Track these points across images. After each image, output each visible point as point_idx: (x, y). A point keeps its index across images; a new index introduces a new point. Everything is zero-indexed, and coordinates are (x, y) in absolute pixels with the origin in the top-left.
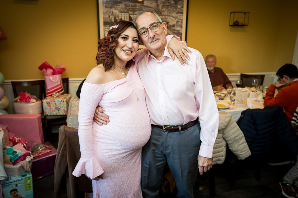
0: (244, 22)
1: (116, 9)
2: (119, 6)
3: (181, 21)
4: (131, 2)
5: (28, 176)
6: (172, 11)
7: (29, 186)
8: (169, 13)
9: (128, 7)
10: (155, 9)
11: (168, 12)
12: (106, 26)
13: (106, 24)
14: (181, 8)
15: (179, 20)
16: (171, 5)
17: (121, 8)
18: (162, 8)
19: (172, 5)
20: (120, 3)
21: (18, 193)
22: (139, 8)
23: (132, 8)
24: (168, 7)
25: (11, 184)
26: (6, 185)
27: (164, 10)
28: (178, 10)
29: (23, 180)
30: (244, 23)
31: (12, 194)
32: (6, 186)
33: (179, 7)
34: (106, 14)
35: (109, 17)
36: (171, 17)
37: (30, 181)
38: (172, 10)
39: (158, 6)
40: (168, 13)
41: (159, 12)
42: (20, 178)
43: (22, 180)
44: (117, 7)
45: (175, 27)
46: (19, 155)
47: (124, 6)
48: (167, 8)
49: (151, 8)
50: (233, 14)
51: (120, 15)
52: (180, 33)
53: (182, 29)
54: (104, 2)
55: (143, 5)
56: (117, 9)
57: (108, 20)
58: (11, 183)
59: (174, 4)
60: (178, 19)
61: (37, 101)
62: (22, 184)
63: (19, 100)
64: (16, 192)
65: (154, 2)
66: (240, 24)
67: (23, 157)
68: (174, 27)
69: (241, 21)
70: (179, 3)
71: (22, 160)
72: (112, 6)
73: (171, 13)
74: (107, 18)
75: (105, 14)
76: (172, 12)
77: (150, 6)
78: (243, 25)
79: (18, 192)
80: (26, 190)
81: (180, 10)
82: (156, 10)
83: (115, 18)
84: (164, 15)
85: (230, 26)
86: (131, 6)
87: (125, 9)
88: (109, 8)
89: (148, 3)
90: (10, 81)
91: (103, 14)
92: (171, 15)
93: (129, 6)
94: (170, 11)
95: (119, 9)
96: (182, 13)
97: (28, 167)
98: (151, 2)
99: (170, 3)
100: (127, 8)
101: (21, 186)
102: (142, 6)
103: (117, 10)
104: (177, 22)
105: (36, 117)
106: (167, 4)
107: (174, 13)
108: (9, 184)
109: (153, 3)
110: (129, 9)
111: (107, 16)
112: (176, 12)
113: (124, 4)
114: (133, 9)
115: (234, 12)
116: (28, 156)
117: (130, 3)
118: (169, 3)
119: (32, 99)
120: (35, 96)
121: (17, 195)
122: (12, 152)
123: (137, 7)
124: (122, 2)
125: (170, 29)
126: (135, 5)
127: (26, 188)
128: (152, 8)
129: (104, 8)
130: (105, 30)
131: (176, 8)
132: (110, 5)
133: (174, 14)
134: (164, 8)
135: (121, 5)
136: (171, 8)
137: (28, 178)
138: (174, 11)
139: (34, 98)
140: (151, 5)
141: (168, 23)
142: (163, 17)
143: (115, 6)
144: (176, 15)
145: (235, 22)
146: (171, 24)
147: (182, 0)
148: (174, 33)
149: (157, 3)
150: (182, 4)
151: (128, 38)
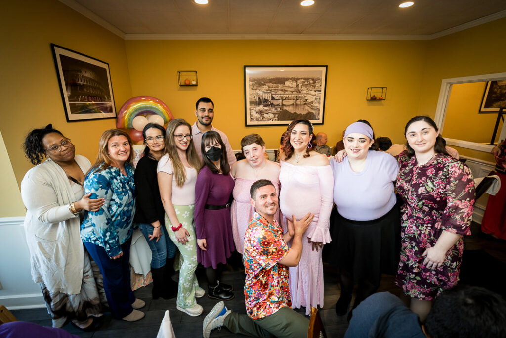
0: (382, 96)
3: (319, 98)
10: (295, 88)
11: (307, 90)
13: (251, 103)
14: (319, 87)
17: (265, 89)
18: (302, 87)
20: (264, 84)
22: (281, 88)
23: (274, 88)
27: (303, 89)
28: (317, 89)
30: (381, 98)
33: (317, 85)
35: (255, 97)
36: (309, 95)
38: (310, 88)
39: (298, 86)
41: (299, 91)
47: (267, 87)
48: (306, 87)
50: (370, 89)
51: (264, 95)
53: (320, 105)
54: (251, 85)
57: (253, 100)
59: (312, 83)
60: (316, 96)
66: (377, 99)
69: (378, 96)
70: (317, 82)
72: (257, 88)
73: (310, 91)
75: (251, 95)
78: (380, 100)
82: (296, 90)
83: (259, 98)
85: (367, 100)
87: (268, 90)
88: (254, 89)
89: (289, 84)
92: (309, 93)
95: (263, 90)
96: (320, 91)
98: (291, 83)
100: (270, 89)
102: (283, 86)
103: (261, 91)
104: (316, 99)
106: (306, 83)
110: (272, 89)
111: (253, 97)
113: (268, 86)
117: (272, 85)
118: (308, 82)
123: (279, 88)
124: (266, 84)
126: (277, 87)
128: (292, 88)
129: (251, 89)
130: (251, 108)
131: (315, 87)
132: (255, 87)
133: (313, 92)
134: (304, 87)
135: (264, 86)
138: (313, 89)
140: (292, 85)
141: (307, 100)
142: (303, 95)
143: (260, 88)
144: (315, 93)
145: (372, 97)
146: (310, 101)
147: (320, 79)
148: (313, 109)
149: (297, 83)
150: (320, 82)
151: (297, 133)
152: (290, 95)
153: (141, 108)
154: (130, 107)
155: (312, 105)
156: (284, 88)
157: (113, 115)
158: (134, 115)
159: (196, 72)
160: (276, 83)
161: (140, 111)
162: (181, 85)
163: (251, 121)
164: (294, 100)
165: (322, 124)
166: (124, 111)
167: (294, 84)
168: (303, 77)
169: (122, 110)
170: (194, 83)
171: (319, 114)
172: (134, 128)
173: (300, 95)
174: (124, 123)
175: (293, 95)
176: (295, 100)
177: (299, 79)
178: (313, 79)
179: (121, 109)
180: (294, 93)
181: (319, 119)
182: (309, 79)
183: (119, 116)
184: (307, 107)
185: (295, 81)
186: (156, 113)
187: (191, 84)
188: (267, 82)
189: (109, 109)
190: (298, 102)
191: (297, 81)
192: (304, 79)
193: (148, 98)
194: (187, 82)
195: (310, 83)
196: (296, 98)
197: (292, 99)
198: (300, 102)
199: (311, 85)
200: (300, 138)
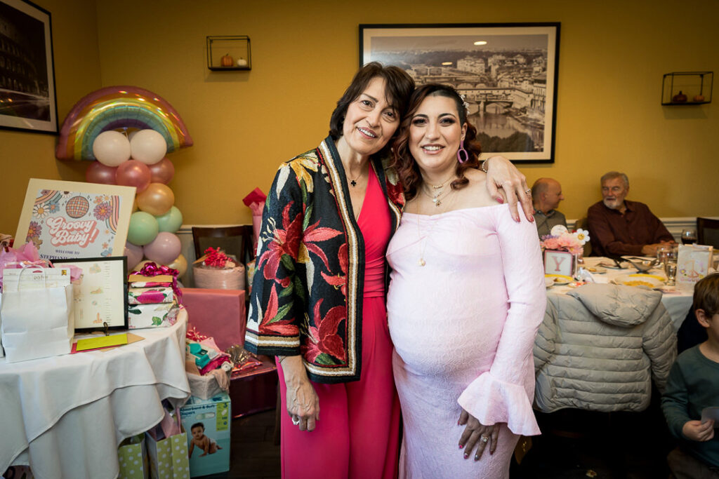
0: (701, 94)
3: (541, 99)
4: (429, 66)
5: (224, 400)
6: (521, 79)
7: (225, 420)
8: (514, 83)
9: (423, 75)
10: (481, 76)
11: (511, 80)
14: (541, 72)
15: (537, 98)
16: (518, 67)
18: (498, 74)
19: (521, 66)
21: (205, 433)
22: (447, 76)
23: (431, 76)
24: (511, 70)
25: (194, 412)
26: (185, 412)
27: (502, 78)
28: (535, 76)
29: (215, 407)
30: (699, 98)
31: (195, 433)
32: (186, 414)
33: (536, 69)
36: (517, 92)
37: (227, 412)
38: (519, 76)
39: (488, 70)
40: (510, 83)
41: (491, 82)
42: (210, 402)
43: (213, 406)
45: (527, 113)
46: (211, 358)
47: (414, 75)
48: (509, 73)
49: (473, 74)
50: (668, 79)
52: (539, 125)
53: (544, 117)
55: (455, 69)
58: (194, 410)
59: (524, 64)
60: (535, 95)
61: (237, 266)
62: (213, 415)
63: (204, 263)
64: (201, 428)
65: (481, 63)
66: (689, 100)
67: (217, 362)
68: (525, 113)
69: (692, 93)
70: (536, 61)
71: (216, 368)
73: (518, 83)
76: (521, 82)
77: (472, 70)
78: (697, 103)
79: (205, 430)
80: (218, 429)
81: (539, 75)
82: (485, 79)
84: (502, 87)
85: (663, 104)
89: (467, 65)
90: (190, 227)
92: (517, 87)
93: (427, 74)
94: (515, 79)
96: (544, 82)
97: (224, 383)
98: (473, 63)
100: (421, 77)
101: (210, 418)
102: (453, 71)
104: (533, 101)
105: (237, 295)
106: (509, 64)
107: (525, 82)
108: (191, 411)
109: (477, 64)
110: (425, 79)
112: (529, 81)
113: (416, 70)
114: (435, 78)
115: (673, 74)
116: (225, 362)
117: (427, 67)
118: (513, 61)
119: (227, 262)
120: (233, 256)
121: (203, 436)
122: (200, 350)
123: (443, 75)
124: (411, 66)
125: (516, 117)
126: (437, 71)
127: (219, 423)
128: (476, 75)
131: (530, 73)
133: (525, 86)
134: (503, 72)
136: (519, 71)
137: (224, 405)
138: (526, 78)
139: (233, 261)
140: (474, 69)
141: (511, 103)
142: (501, 92)
144: (530, 87)
145: (676, 97)
146: (519, 107)
147: (544, 55)
148: (526, 126)
149: (487, 64)
150: (544, 62)
151: (428, 121)
152: (469, 93)
153: (114, 113)
154: (90, 109)
155: (523, 115)
156: (455, 75)
157: (49, 126)
158: (97, 129)
159: (249, 40)
160: (434, 65)
161: (112, 120)
164: (478, 103)
165: (552, 161)
166: (76, 120)
167: (479, 67)
168: (500, 49)
169: (73, 116)
170: (242, 63)
171: (542, 137)
172: (96, 161)
173: (495, 92)
174: (73, 147)
175: (476, 93)
176: (482, 105)
177: (490, 54)
178: (525, 55)
179: (69, 115)
180: (478, 86)
181: (542, 150)
182: (517, 54)
183: (64, 131)
184: (511, 122)
185: (480, 61)
186: (149, 125)
187: (235, 66)
188: (414, 63)
189: (40, 113)
190: (491, 109)
191: (486, 61)
192: (503, 54)
193: (133, 91)
194: (227, 62)
195: (518, 63)
196: (484, 99)
197: (474, 102)
198: (493, 107)
199: (520, 69)
200: (438, 136)
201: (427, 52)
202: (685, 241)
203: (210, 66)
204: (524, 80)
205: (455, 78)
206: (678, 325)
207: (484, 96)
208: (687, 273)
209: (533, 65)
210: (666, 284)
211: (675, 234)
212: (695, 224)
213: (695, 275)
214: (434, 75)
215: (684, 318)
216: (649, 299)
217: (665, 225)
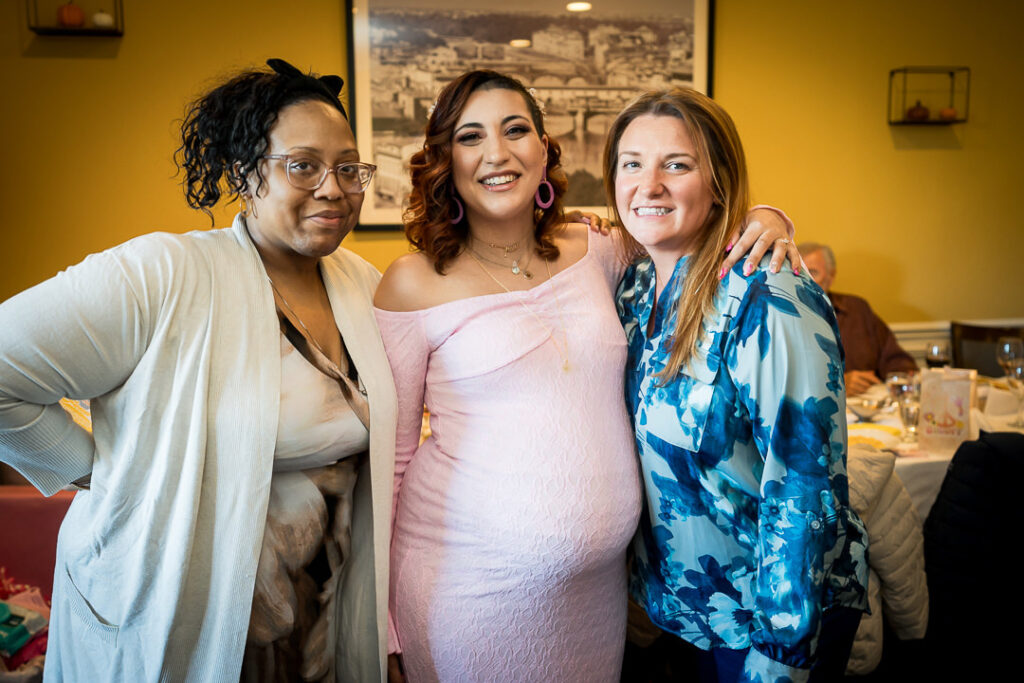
0: (951, 106)
1: (423, 67)
2: (435, 55)
4: (480, 41)
6: (649, 72)
8: (636, 79)
9: (470, 58)
10: (577, 63)
11: (632, 74)
12: (383, 135)
13: (380, 125)
14: (684, 60)
16: (642, 49)
17: (442, 64)
18: (608, 61)
19: (648, 48)
20: (439, 43)
22: (515, 62)
23: (484, 61)
24: (631, 55)
27: (615, 68)
28: (673, 67)
30: (948, 113)
33: (676, 53)
34: (383, 88)
35: (396, 97)
38: (646, 65)
39: (589, 52)
40: (630, 79)
41: (594, 77)
44: (425, 60)
47: (453, 57)
48: (628, 60)
49: (562, 60)
50: (899, 77)
54: (376, 42)
55: (529, 50)
56: (427, 67)
57: (390, 112)
59: (654, 44)
65: (576, 39)
66: (933, 116)
69: (937, 105)
70: (674, 40)
72: (406, 57)
73: (644, 78)
74: (387, 104)
75: (379, 88)
76: (649, 76)
77: (559, 53)
78: (946, 122)
81: (681, 65)
82: (584, 70)
83: (417, 103)
84: (616, 85)
85: (892, 124)
86: (480, 55)
87: (458, 67)
88: (394, 64)
89: (551, 42)
91: (372, 89)
92: (642, 86)
93: (476, 56)
94: (638, 71)
95: (434, 68)
96: (689, 78)
98: (561, 38)
99: (638, 42)
100: (467, 62)
102: (526, 53)
103: (426, 70)
106: (627, 43)
107: (656, 77)
109: (569, 42)
111: (387, 97)
112: (664, 75)
113: (456, 49)
115: (905, 71)
117: (476, 44)
118: (633, 38)
123: (508, 60)
124: (447, 39)
126: (496, 52)
128: (567, 61)
129: (377, 63)
130: (380, 149)
131: (664, 60)
132: (400, 53)
133: (656, 84)
134: (616, 58)
135: (441, 50)
136: (644, 57)
138: (657, 70)
140: (563, 50)
142: (613, 95)
143: (419, 58)
145: (911, 111)
147: (689, 30)
149: (586, 41)
150: (688, 41)
151: (485, 136)
152: (556, 96)
156: (529, 60)
160: (491, 39)
162: (44, 33)
163: (378, 206)
164: (573, 114)
167: (572, 47)
168: (611, 14)
170: (104, 20)
173: (603, 95)
175: (568, 94)
176: (580, 118)
177: (593, 25)
178: (653, 27)
180: (574, 82)
182: (641, 24)
185: (574, 35)
187: (88, 26)
188: (452, 34)
191: (585, 36)
192: (618, 23)
194: (71, 18)
195: (643, 42)
196: (583, 107)
197: (564, 112)
198: (599, 123)
199: (648, 53)
200: (507, 155)
201: (475, 14)
202: (932, 363)
203: (33, 23)
204: (655, 73)
205: (530, 66)
206: (925, 513)
207: (583, 102)
208: (937, 419)
209: (670, 47)
210: (902, 440)
211: (915, 352)
212: (948, 334)
213: (949, 422)
214: (490, 58)
215: (933, 499)
216: (875, 468)
217: (898, 336)
